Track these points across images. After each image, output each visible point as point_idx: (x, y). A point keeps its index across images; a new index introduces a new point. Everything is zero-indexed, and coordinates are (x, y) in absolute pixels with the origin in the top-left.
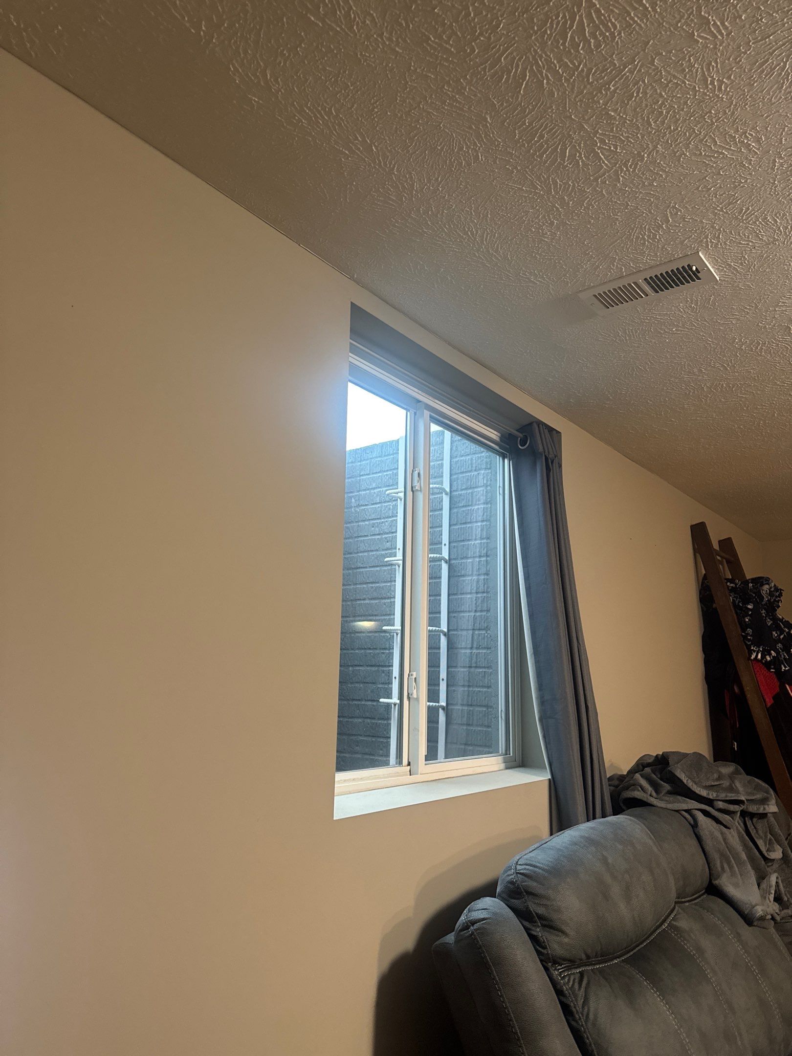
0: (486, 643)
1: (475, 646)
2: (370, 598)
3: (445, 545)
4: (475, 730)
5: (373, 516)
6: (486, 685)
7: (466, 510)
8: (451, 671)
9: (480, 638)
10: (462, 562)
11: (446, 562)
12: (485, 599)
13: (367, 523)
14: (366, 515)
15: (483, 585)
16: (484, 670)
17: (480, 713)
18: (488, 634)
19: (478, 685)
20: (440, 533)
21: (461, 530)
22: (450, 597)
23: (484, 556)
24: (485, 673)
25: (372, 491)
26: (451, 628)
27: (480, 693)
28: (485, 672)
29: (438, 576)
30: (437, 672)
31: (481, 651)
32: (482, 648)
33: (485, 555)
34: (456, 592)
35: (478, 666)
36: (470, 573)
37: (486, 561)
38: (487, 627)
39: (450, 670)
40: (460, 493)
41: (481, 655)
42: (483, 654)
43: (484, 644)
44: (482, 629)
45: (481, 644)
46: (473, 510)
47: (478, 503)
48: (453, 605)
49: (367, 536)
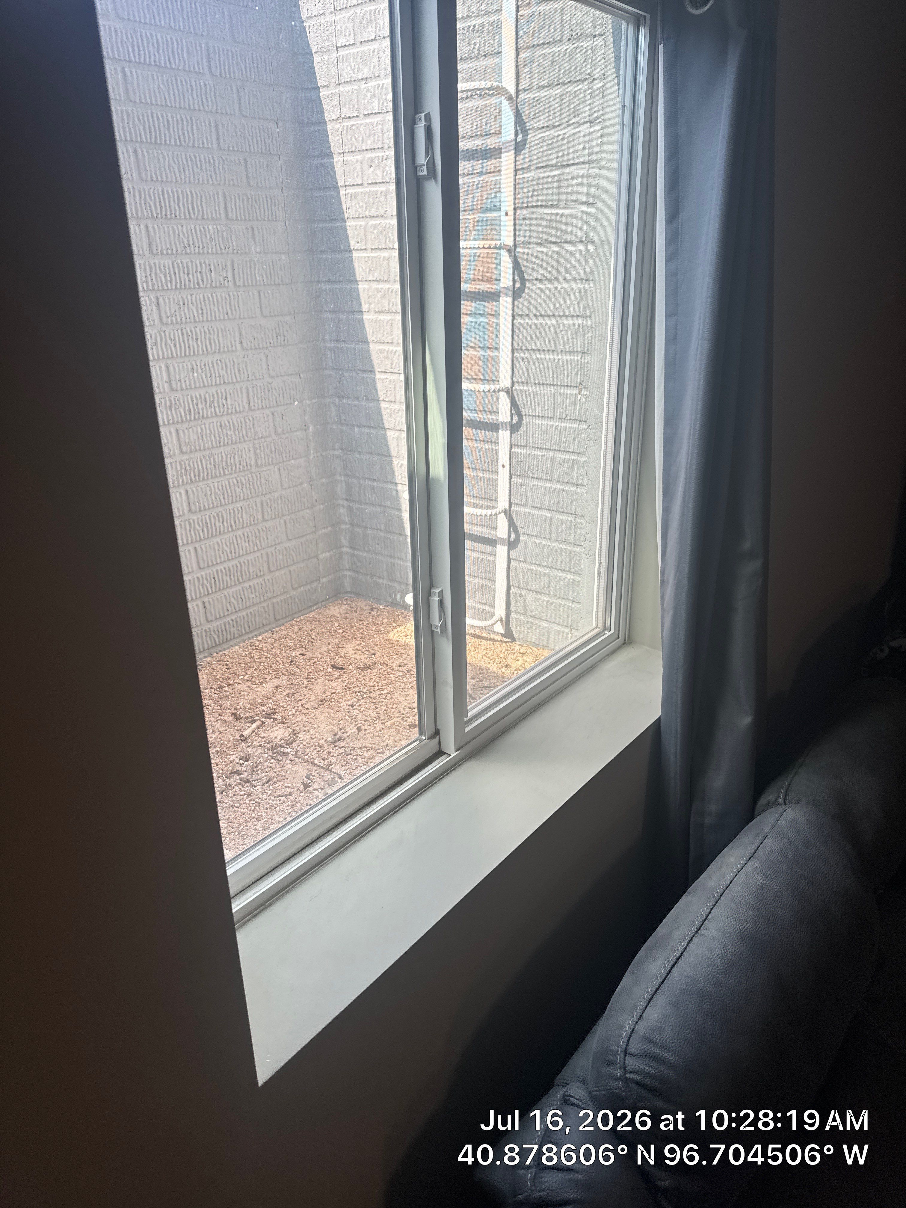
0: (577, 410)
1: (558, 414)
2: (377, 310)
3: (507, 214)
4: (554, 547)
5: (369, 144)
6: (574, 482)
7: (548, 137)
8: (517, 453)
9: (568, 401)
10: (537, 252)
11: (509, 251)
12: (580, 330)
13: (359, 157)
14: (356, 139)
15: (576, 302)
16: (573, 457)
17: (562, 523)
18: (582, 395)
19: (561, 480)
20: (497, 188)
21: (538, 180)
22: (517, 321)
23: (581, 242)
24: (573, 463)
25: (363, 85)
26: (515, 379)
27: (564, 493)
28: (574, 460)
29: (494, 278)
30: (494, 452)
31: (568, 425)
32: (570, 419)
33: (584, 239)
34: (525, 313)
35: (562, 449)
36: (554, 277)
37: (586, 254)
38: (581, 384)
39: (515, 450)
40: (537, 95)
41: (567, 432)
42: (572, 431)
43: (575, 412)
44: (571, 386)
45: (568, 413)
46: (563, 138)
47: (573, 120)
48: (520, 337)
49: (362, 184)
